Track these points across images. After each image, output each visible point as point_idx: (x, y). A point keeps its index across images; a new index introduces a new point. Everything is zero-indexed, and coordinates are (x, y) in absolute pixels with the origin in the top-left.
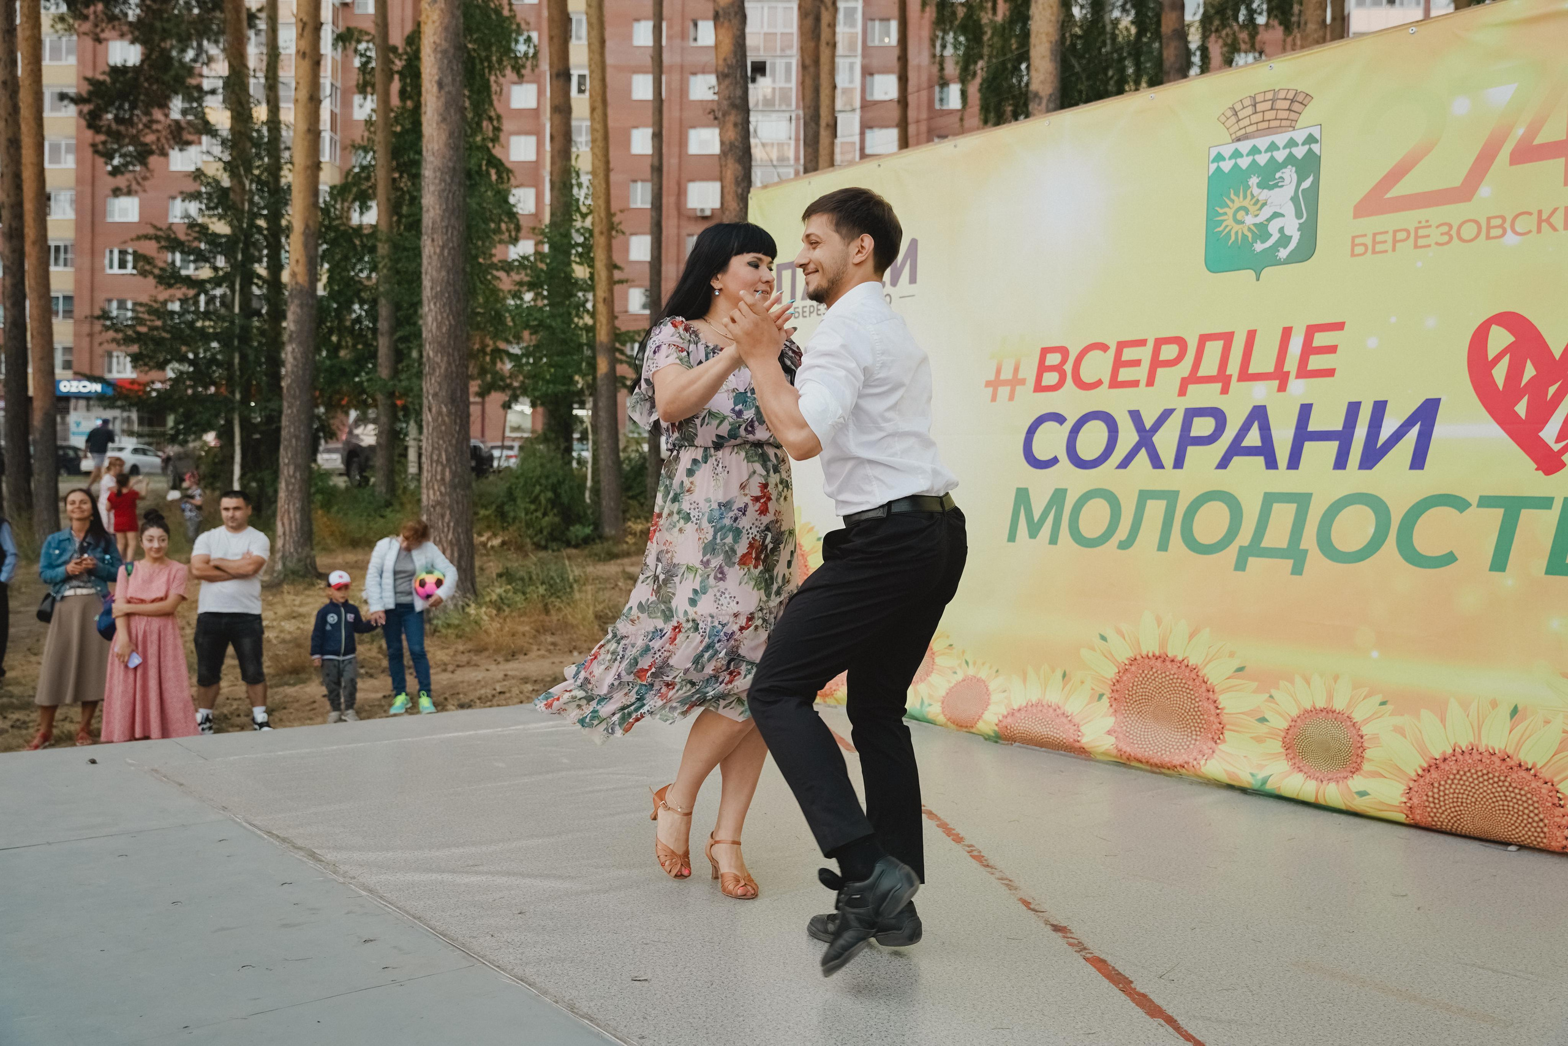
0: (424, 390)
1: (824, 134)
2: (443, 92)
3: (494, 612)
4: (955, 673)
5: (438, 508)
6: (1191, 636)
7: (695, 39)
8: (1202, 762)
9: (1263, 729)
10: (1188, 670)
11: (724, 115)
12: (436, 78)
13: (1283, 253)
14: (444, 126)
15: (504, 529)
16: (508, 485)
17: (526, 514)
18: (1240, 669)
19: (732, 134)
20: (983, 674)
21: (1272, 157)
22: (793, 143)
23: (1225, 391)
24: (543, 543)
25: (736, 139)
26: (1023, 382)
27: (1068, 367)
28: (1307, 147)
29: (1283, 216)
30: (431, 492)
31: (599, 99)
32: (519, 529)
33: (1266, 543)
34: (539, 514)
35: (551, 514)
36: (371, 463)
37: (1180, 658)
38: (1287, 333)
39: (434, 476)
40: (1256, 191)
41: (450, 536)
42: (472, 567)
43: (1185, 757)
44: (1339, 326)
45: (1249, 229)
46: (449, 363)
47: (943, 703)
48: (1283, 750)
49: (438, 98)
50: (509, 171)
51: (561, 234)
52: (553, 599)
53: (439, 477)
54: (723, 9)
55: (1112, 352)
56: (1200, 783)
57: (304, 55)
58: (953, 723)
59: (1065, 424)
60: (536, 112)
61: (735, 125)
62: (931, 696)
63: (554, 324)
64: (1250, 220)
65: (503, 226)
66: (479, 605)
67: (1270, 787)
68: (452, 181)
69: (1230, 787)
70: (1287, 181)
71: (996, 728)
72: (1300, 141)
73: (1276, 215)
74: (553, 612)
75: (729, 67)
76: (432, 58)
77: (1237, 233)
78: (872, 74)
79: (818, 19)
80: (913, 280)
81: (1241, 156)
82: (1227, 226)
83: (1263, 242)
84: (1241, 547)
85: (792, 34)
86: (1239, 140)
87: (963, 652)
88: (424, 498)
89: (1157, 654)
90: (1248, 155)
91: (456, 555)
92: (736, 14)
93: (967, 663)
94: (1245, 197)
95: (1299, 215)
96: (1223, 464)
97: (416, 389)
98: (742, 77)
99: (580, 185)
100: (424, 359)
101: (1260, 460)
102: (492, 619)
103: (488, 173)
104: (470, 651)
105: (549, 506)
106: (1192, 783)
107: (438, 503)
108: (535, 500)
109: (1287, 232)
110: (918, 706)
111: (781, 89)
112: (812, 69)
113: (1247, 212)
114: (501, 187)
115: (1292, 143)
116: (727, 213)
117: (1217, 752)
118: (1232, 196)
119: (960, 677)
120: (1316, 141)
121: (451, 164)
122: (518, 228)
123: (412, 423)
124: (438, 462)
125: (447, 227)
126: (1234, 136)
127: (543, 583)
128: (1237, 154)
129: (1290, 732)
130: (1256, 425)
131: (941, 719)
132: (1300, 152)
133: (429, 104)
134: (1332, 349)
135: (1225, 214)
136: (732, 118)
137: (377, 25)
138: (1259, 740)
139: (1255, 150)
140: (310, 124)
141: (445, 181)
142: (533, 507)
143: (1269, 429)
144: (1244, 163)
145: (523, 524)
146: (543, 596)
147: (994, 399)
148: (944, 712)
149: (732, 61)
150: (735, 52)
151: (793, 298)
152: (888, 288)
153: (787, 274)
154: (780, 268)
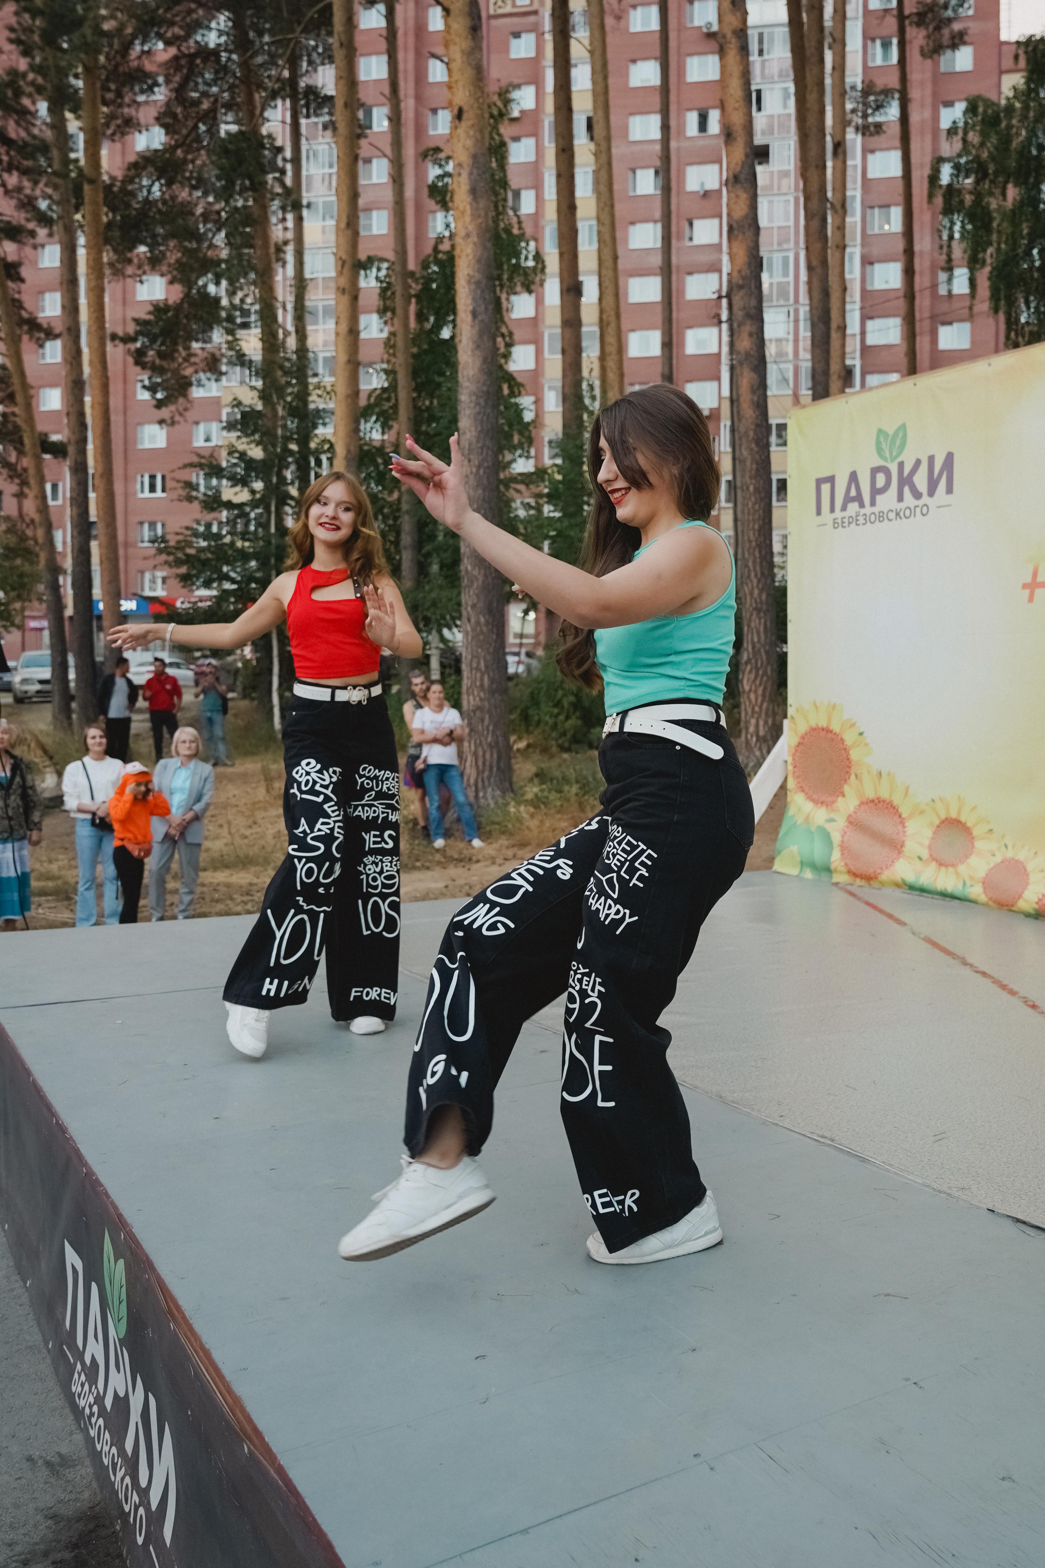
0: (463, 602)
1: (835, 335)
2: (477, 321)
3: (532, 810)
4: (994, 855)
5: (478, 713)
7: (691, 239)
11: (739, 326)
12: (471, 308)
15: (528, 731)
16: (530, 690)
17: (551, 716)
19: (745, 344)
20: (1021, 856)
22: (791, 337)
24: (567, 745)
25: (752, 348)
30: (471, 698)
31: (613, 313)
32: (544, 731)
34: (562, 717)
35: (574, 717)
36: (393, 672)
39: (473, 682)
41: (489, 739)
42: (510, 769)
46: (486, 576)
47: (984, 883)
49: (471, 328)
50: (520, 385)
51: (576, 446)
52: (586, 797)
53: (478, 684)
54: (737, 222)
57: (344, 291)
58: (995, 902)
60: (535, 322)
61: (751, 335)
62: (971, 878)
63: (572, 533)
65: (516, 439)
66: (519, 803)
68: (487, 406)
71: (1036, 906)
74: (588, 809)
75: (744, 278)
76: (467, 290)
78: (872, 263)
79: (824, 220)
85: (789, 227)
87: (1003, 836)
88: (465, 703)
91: (495, 756)
92: (750, 226)
93: (1006, 846)
97: (444, 600)
98: (755, 288)
99: (593, 398)
100: (463, 573)
102: (532, 816)
103: (500, 389)
104: (513, 846)
105: (572, 710)
107: (478, 708)
108: (558, 704)
110: (960, 887)
111: (779, 284)
112: (819, 270)
114: (513, 400)
116: (744, 421)
119: (998, 859)
121: (485, 391)
122: (530, 441)
123: (434, 632)
124: (478, 669)
127: (577, 782)
131: (983, 898)
133: (464, 333)
136: (748, 328)
137: (396, 252)
140: (350, 355)
141: (480, 404)
142: (556, 711)
145: (547, 728)
146: (577, 794)
147: (1031, 599)
148: (985, 892)
149: (746, 272)
150: (749, 264)
151: (832, 510)
152: (925, 499)
153: (826, 488)
154: (819, 482)
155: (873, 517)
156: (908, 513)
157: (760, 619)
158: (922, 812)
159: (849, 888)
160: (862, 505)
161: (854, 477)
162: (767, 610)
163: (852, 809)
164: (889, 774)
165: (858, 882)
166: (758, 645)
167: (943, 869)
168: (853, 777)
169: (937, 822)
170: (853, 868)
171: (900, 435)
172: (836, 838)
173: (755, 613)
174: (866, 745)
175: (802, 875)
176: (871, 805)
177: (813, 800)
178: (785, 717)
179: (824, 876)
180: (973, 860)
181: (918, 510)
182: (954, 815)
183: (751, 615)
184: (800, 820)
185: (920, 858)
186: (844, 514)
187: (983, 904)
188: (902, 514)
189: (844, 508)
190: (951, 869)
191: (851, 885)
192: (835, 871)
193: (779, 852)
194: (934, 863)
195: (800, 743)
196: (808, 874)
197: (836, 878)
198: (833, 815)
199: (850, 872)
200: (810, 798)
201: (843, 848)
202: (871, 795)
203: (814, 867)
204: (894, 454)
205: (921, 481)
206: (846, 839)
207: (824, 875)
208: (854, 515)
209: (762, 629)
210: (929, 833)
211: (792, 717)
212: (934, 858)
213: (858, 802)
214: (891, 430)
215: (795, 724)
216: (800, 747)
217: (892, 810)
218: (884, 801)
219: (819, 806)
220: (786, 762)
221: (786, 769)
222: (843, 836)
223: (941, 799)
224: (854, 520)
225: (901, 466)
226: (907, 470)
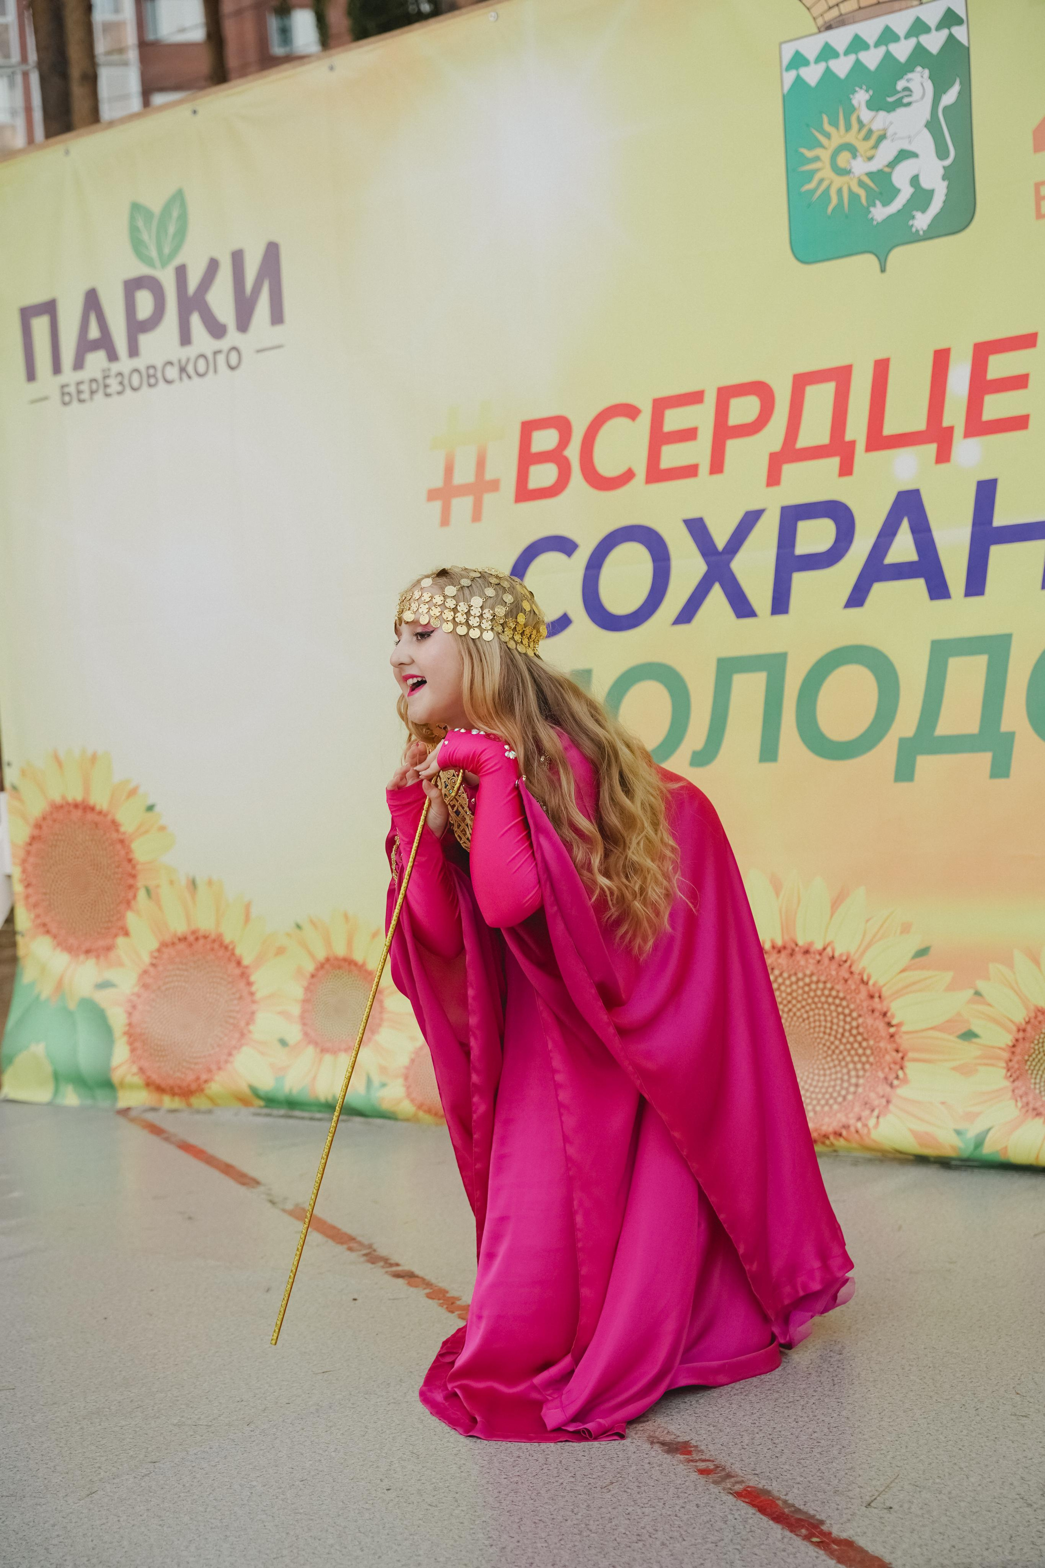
1: (78, 91)
6: (836, 904)
8: (872, 1122)
9: (969, 1051)
10: (834, 966)
13: (922, 221)
18: (922, 952)
21: (888, 55)
23: (846, 469)
26: (494, 485)
27: (573, 453)
28: (945, 33)
29: (915, 155)
33: (943, 729)
37: (819, 946)
38: (941, 359)
40: (866, 115)
43: (841, 1118)
44: (1028, 341)
45: (861, 183)
47: (406, 1078)
48: (1007, 1083)
55: (645, 419)
56: (870, 1161)
59: (577, 555)
62: (383, 1070)
64: (860, 167)
67: (990, 1149)
69: (921, 1160)
70: (917, 93)
72: (932, 22)
73: (904, 155)
77: (840, 191)
80: (277, 317)
81: (836, 55)
82: (821, 181)
83: (885, 204)
84: (903, 742)
86: (829, 27)
89: (779, 943)
90: (846, 53)
94: (848, 128)
95: (941, 153)
96: (857, 598)
101: (919, 585)
106: (856, 1162)
109: (925, 184)
110: (360, 1090)
113: (854, 152)
115: (919, 28)
117: (894, 1100)
118: (827, 127)
120: (959, 21)
126: (820, 21)
128: (828, 53)
129: (1018, 1050)
130: (905, 525)
131: (407, 1107)
132: (934, 42)
134: (1019, 382)
135: (817, 159)
138: (965, 1070)
139: (858, 44)
143: (929, 530)
144: (842, 67)
147: (445, 521)
148: (409, 1095)
151: (57, 369)
153: (39, 326)
154: (27, 314)
155: (135, 380)
156: (202, 366)
158: (281, 951)
159: (150, 1117)
160: (113, 356)
161: (92, 301)
163: (147, 959)
164: (210, 883)
165: (168, 1102)
167: (328, 1058)
168: (142, 894)
169: (310, 967)
170: (154, 1077)
171: (175, 214)
172: (118, 1019)
174: (162, 828)
175: (58, 1101)
176: (182, 946)
177: (69, 949)
179: (102, 1100)
180: (385, 1035)
181: (221, 358)
182: (340, 950)
185: (283, 1043)
186: (80, 375)
187: (407, 1120)
188: (190, 369)
189: (79, 364)
190: (344, 1057)
191: (153, 1109)
192: (122, 1084)
194: (310, 1050)
195: (33, 839)
196: (71, 1098)
197: (126, 1099)
198: (110, 975)
199: (149, 1084)
200: (62, 944)
201: (134, 1037)
202: (180, 927)
203: (80, 1081)
204: (167, 251)
205: (221, 301)
206: (135, 1018)
207: (100, 1093)
208: (99, 376)
210: (298, 991)
211: (14, 788)
212: (309, 1038)
213: (155, 945)
214: (155, 204)
215: (20, 799)
216: (36, 846)
217: (221, 953)
218: (205, 937)
219: (82, 957)
220: (9, 877)
221: (11, 893)
222: (130, 1014)
223: (312, 922)
224: (98, 386)
225: (181, 273)
226: (193, 282)
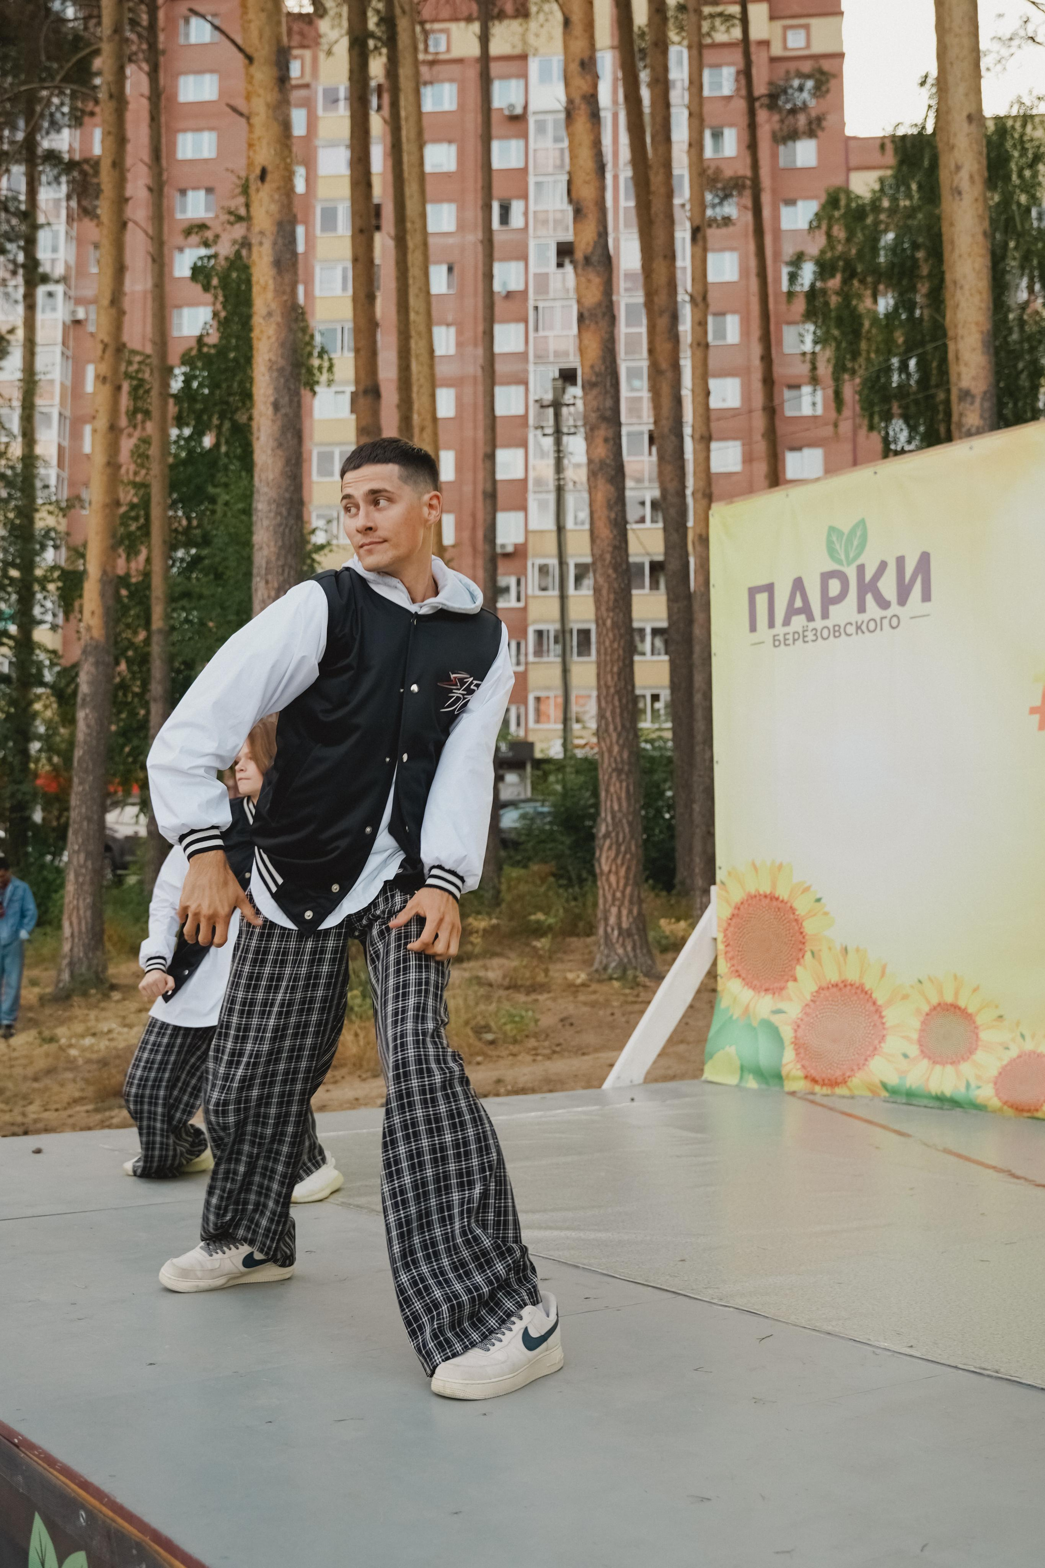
2: (279, 415)
4: (1007, 1048)
11: (592, 429)
12: (272, 399)
14: (279, 452)
19: (599, 450)
20: (1044, 1049)
25: (608, 457)
47: (995, 1084)
49: (273, 421)
54: (589, 310)
57: (104, 380)
58: (1011, 1106)
61: (606, 440)
62: (978, 1077)
68: (289, 514)
75: (597, 375)
76: (267, 378)
87: (1018, 1024)
92: (604, 314)
93: (1023, 1036)
98: (612, 385)
110: (963, 1090)
116: (598, 541)
119: (1014, 1053)
121: (287, 495)
125: (283, 566)
131: (995, 1103)
133: (263, 429)
136: (602, 432)
137: (154, 343)
140: (110, 456)
141: (280, 514)
147: (1041, 727)
148: (997, 1095)
149: (600, 367)
150: (604, 359)
151: (771, 625)
152: (895, 608)
153: (762, 599)
154: (753, 592)
155: (825, 633)
156: (872, 625)
157: (621, 782)
158: (905, 997)
159: (811, 1097)
160: (810, 618)
161: (798, 585)
162: (630, 771)
163: (809, 997)
164: (858, 950)
165: (820, 1088)
166: (619, 815)
167: (938, 1068)
168: (808, 955)
169: (926, 1008)
170: (813, 1073)
171: (859, 533)
172: (787, 1033)
173: (614, 775)
174: (826, 914)
175: (743, 1084)
176: (834, 990)
177: (754, 988)
178: (714, 883)
179: (774, 1086)
180: (980, 1056)
181: (886, 622)
182: (949, 999)
183: (610, 777)
184: (737, 1013)
185: (905, 1056)
186: (786, 629)
187: (994, 1112)
188: (864, 627)
189: (787, 622)
190: (949, 1069)
191: (814, 1093)
192: (789, 1076)
193: (711, 1057)
194: (925, 1062)
195: (735, 914)
196: (752, 1083)
197: (790, 1086)
198: (782, 1005)
199: (808, 1077)
200: (749, 984)
201: (798, 1045)
202: (833, 976)
203: (759, 1074)
204: (851, 555)
205: (888, 586)
206: (800, 1034)
207: (773, 1083)
208: (800, 631)
209: (623, 795)
210: (916, 1024)
211: (723, 883)
212: (924, 1053)
213: (815, 988)
214: (845, 527)
215: (727, 891)
216: (734, 920)
217: (862, 996)
218: (851, 985)
219: (763, 994)
220: (715, 939)
221: (716, 949)
222: (796, 1031)
223: (930, 979)
224: (801, 636)
225: (861, 569)
226: (869, 576)
